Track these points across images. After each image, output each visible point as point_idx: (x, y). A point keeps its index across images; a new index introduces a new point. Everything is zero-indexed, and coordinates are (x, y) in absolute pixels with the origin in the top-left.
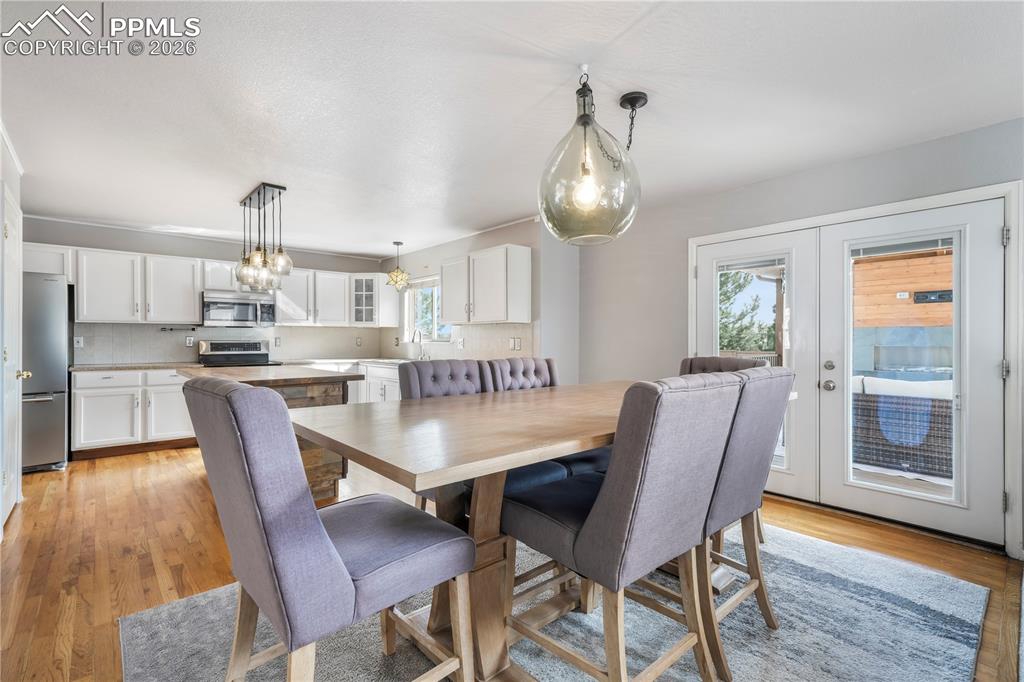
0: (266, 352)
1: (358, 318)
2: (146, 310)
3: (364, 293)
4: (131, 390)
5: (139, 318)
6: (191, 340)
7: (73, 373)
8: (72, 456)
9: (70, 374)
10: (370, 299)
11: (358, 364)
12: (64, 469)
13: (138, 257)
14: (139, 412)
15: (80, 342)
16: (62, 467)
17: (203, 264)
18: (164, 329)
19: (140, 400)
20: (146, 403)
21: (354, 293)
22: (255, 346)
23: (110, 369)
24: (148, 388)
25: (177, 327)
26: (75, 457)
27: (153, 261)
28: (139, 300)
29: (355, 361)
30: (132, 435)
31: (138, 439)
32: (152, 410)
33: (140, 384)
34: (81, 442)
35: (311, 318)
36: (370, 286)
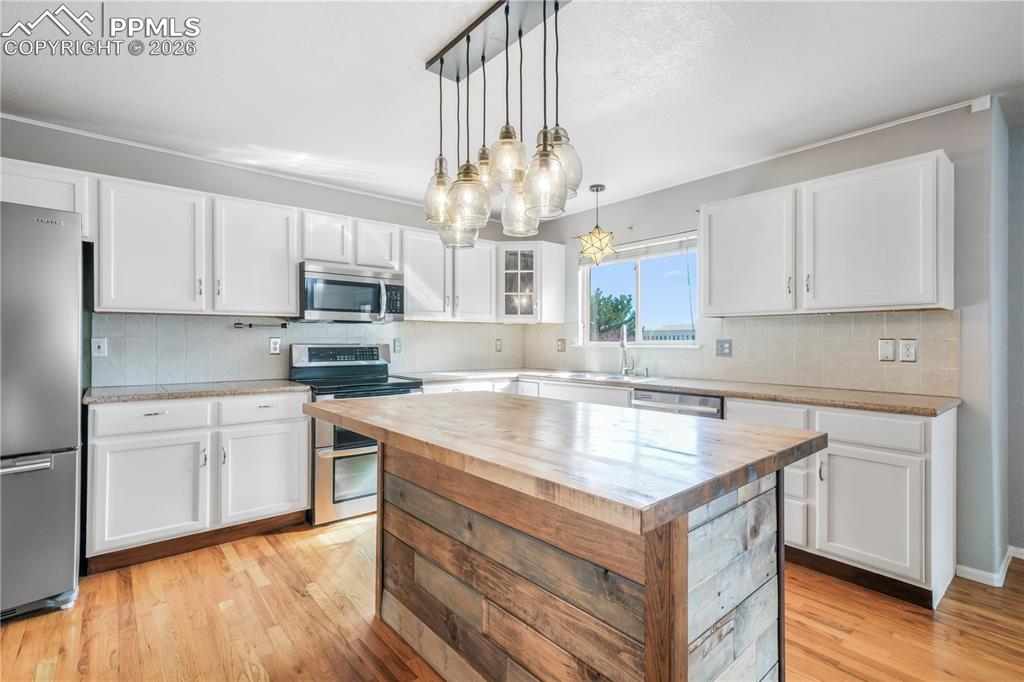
0: (385, 362)
1: (510, 310)
2: (215, 292)
3: (519, 271)
4: (193, 436)
5: (202, 306)
6: (277, 342)
7: (91, 408)
8: (87, 567)
9: (85, 408)
10: (528, 279)
11: (516, 380)
12: (70, 605)
13: (202, 199)
14: (206, 473)
15: (102, 347)
16: (66, 602)
17: (302, 217)
18: (238, 325)
19: (208, 453)
20: (219, 457)
21: (503, 271)
22: (370, 352)
23: (159, 397)
24: (221, 430)
25: (260, 321)
26: (92, 566)
27: (227, 206)
28: (203, 273)
29: (515, 374)
30: (195, 518)
31: (205, 524)
32: (229, 470)
33: (209, 423)
34: (105, 538)
35: (449, 309)
36: (528, 260)
